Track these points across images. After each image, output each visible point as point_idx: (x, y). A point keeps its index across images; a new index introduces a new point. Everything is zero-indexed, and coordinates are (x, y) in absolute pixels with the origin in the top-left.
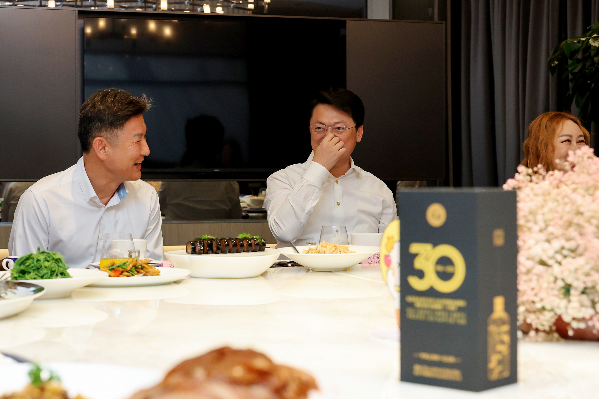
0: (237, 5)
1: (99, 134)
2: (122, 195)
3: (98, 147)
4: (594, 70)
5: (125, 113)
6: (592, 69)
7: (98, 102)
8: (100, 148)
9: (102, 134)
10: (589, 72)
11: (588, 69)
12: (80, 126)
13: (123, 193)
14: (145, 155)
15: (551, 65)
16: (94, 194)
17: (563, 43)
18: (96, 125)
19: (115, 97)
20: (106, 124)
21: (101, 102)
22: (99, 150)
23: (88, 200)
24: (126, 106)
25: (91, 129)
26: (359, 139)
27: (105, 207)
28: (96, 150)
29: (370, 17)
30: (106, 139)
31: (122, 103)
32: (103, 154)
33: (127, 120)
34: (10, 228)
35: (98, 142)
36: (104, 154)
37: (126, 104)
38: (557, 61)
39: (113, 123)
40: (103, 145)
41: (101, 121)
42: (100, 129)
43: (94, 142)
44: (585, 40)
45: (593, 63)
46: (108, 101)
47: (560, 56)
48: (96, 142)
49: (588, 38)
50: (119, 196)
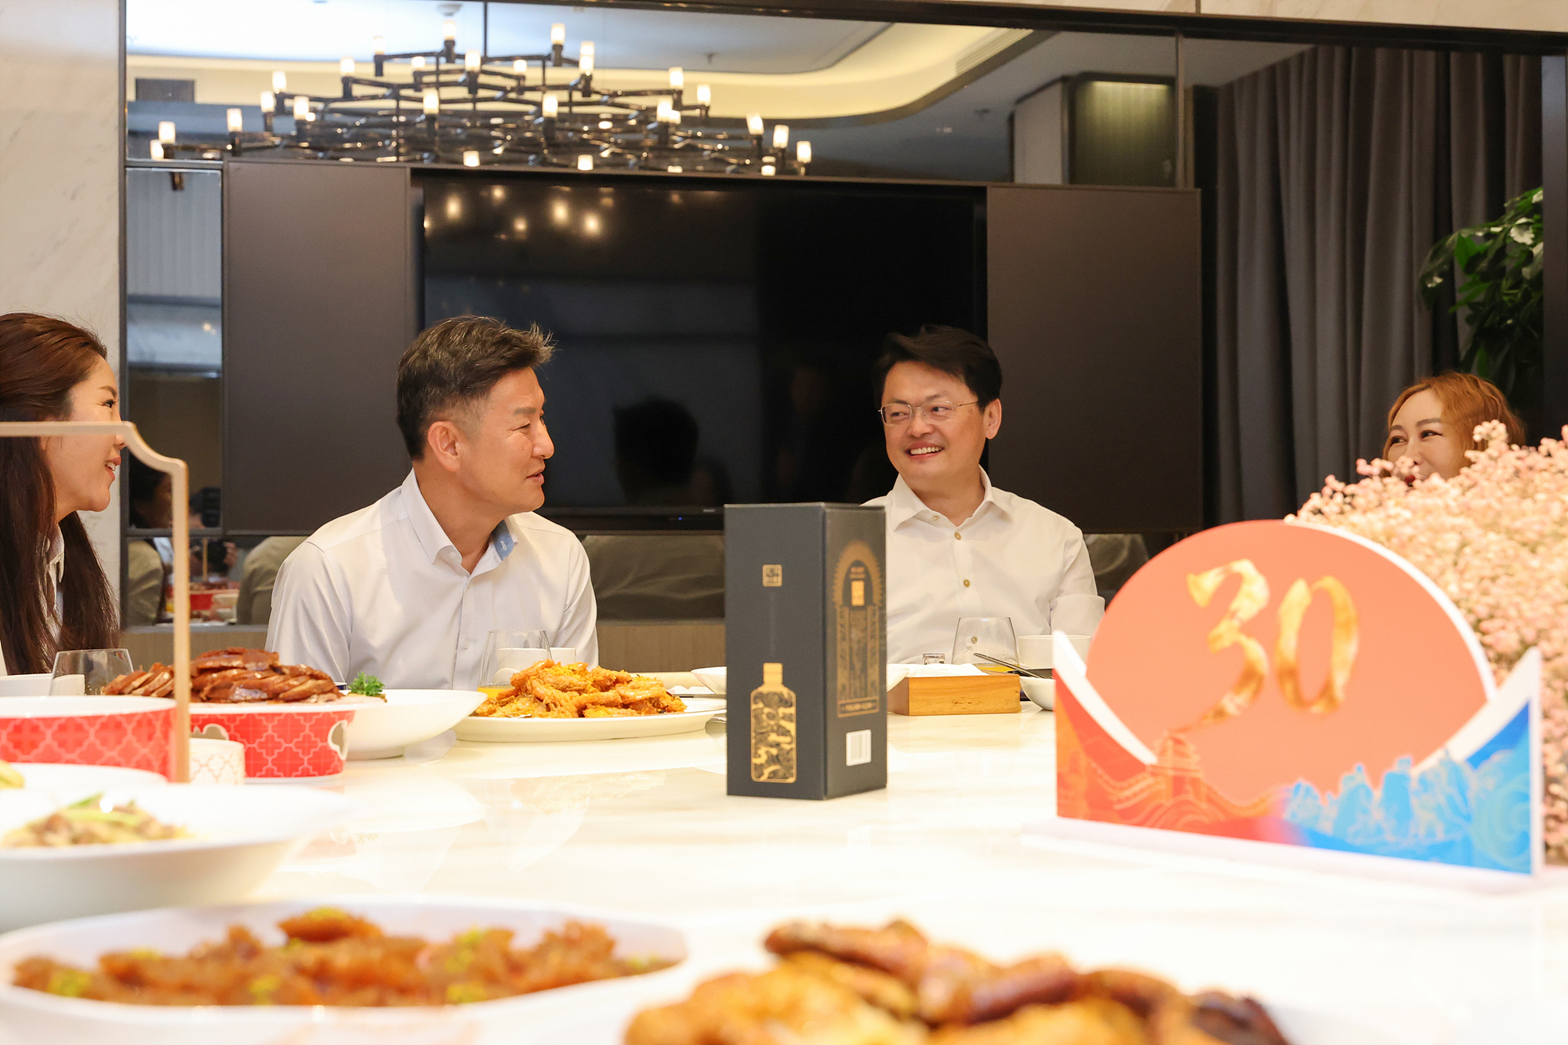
0: (714, 155)
1: (441, 415)
2: (504, 547)
3: (439, 444)
4: (1519, 296)
5: (493, 362)
6: (1515, 295)
7: (434, 344)
8: (446, 445)
9: (446, 413)
10: (1510, 301)
11: (1507, 295)
12: (399, 401)
13: (506, 544)
14: (544, 456)
15: (1427, 287)
16: (446, 541)
17: (1451, 239)
18: (433, 393)
19: (469, 332)
20: (453, 391)
21: (440, 345)
22: (441, 451)
23: (434, 559)
24: (493, 349)
25: (421, 403)
26: (992, 432)
27: (468, 577)
28: (434, 448)
29: (1019, 179)
30: (455, 423)
31: (484, 343)
32: (451, 458)
33: (497, 380)
34: (264, 635)
35: (438, 432)
36: (454, 457)
37: (494, 344)
38: (1440, 276)
39: (466, 386)
40: (451, 438)
41: (441, 383)
42: (441, 403)
43: (430, 433)
44: (1501, 232)
45: (1518, 282)
46: (453, 342)
47: (1446, 267)
48: (435, 434)
49: (1505, 226)
50: (497, 550)
